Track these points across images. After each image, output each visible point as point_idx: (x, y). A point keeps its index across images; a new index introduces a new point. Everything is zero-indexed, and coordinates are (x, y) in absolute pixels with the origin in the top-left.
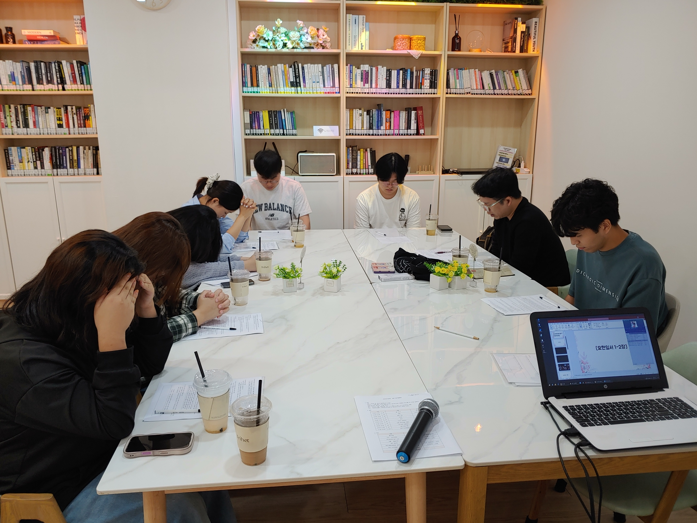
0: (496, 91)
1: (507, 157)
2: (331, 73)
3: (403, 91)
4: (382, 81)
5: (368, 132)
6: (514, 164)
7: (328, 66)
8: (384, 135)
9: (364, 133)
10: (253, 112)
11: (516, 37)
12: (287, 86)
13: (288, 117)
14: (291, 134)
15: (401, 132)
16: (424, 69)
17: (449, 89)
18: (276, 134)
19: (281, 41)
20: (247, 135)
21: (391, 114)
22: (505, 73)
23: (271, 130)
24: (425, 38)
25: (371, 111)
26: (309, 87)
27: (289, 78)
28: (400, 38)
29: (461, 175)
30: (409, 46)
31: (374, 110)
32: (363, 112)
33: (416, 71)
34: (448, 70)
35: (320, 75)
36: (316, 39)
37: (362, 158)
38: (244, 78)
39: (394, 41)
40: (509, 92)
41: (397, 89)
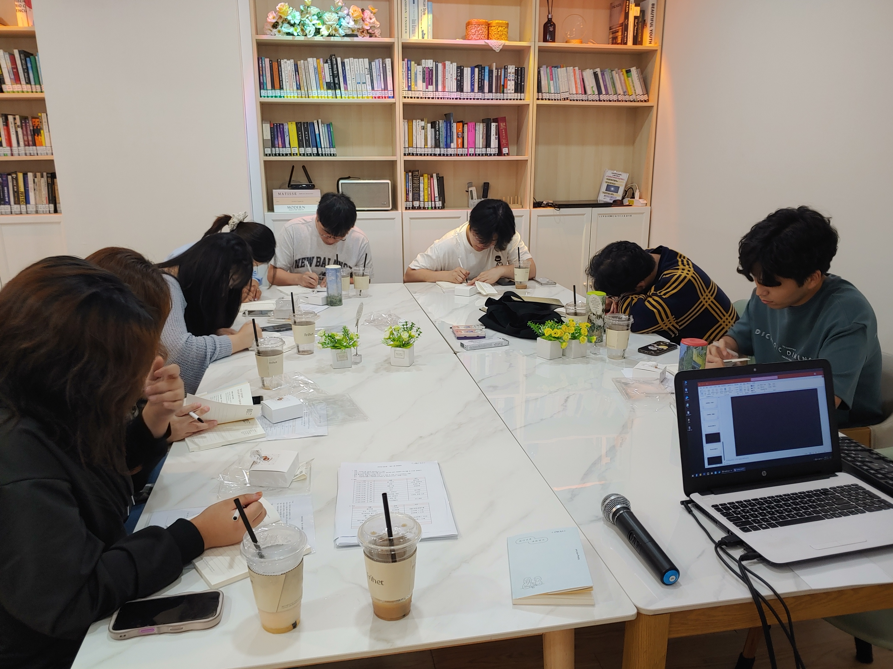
0: (602, 97)
1: (617, 184)
2: (382, 71)
3: (480, 95)
4: (452, 82)
5: (434, 151)
6: (626, 194)
7: (377, 61)
8: (455, 155)
9: (428, 153)
10: (275, 125)
11: (628, 23)
12: (322, 88)
13: (324, 131)
14: (328, 154)
15: (478, 151)
16: (506, 67)
17: (540, 94)
18: (307, 154)
19: (312, 25)
20: (266, 155)
21: (463, 126)
22: (614, 72)
23: (300, 149)
24: (508, 24)
25: (437, 122)
26: (351, 90)
27: (324, 78)
28: (475, 24)
29: (558, 209)
30: (487, 34)
31: (440, 121)
32: (426, 123)
33: (496, 69)
34: (539, 68)
35: (367, 73)
36: (361, 24)
37: (426, 187)
38: (261, 77)
39: (466, 28)
40: (619, 98)
41: (472, 93)
